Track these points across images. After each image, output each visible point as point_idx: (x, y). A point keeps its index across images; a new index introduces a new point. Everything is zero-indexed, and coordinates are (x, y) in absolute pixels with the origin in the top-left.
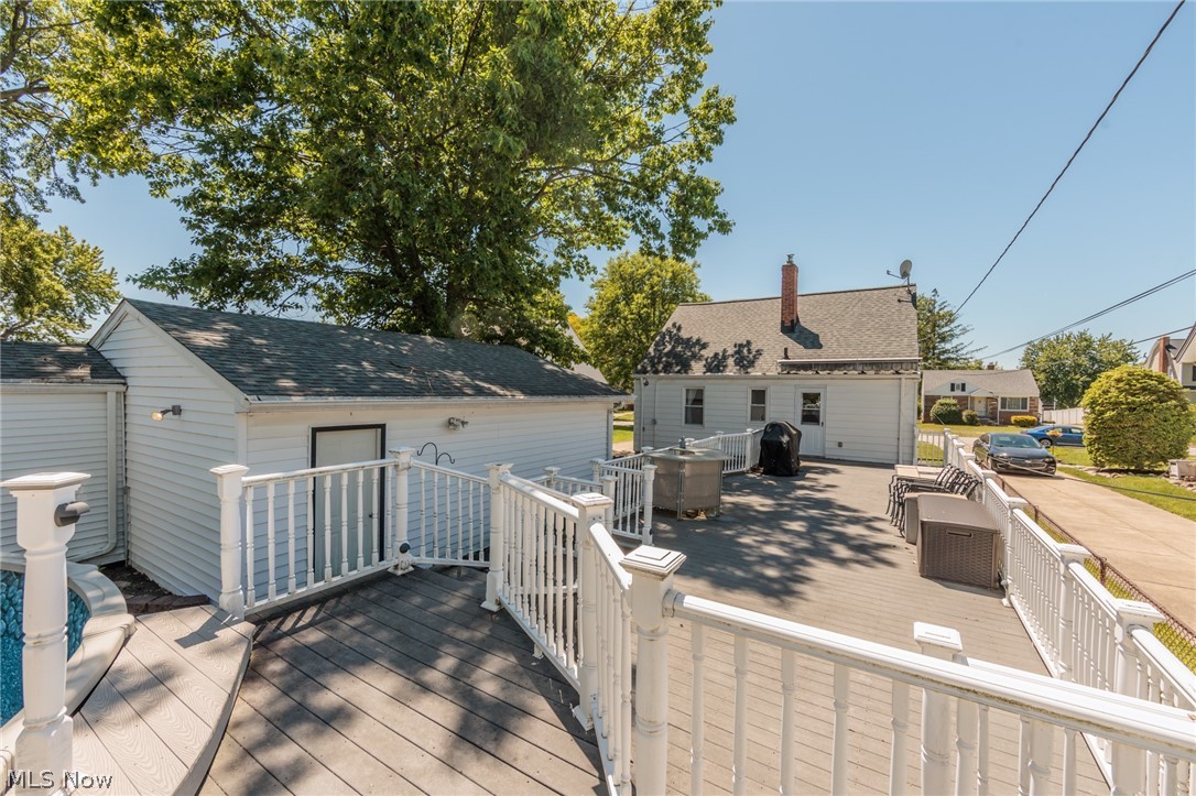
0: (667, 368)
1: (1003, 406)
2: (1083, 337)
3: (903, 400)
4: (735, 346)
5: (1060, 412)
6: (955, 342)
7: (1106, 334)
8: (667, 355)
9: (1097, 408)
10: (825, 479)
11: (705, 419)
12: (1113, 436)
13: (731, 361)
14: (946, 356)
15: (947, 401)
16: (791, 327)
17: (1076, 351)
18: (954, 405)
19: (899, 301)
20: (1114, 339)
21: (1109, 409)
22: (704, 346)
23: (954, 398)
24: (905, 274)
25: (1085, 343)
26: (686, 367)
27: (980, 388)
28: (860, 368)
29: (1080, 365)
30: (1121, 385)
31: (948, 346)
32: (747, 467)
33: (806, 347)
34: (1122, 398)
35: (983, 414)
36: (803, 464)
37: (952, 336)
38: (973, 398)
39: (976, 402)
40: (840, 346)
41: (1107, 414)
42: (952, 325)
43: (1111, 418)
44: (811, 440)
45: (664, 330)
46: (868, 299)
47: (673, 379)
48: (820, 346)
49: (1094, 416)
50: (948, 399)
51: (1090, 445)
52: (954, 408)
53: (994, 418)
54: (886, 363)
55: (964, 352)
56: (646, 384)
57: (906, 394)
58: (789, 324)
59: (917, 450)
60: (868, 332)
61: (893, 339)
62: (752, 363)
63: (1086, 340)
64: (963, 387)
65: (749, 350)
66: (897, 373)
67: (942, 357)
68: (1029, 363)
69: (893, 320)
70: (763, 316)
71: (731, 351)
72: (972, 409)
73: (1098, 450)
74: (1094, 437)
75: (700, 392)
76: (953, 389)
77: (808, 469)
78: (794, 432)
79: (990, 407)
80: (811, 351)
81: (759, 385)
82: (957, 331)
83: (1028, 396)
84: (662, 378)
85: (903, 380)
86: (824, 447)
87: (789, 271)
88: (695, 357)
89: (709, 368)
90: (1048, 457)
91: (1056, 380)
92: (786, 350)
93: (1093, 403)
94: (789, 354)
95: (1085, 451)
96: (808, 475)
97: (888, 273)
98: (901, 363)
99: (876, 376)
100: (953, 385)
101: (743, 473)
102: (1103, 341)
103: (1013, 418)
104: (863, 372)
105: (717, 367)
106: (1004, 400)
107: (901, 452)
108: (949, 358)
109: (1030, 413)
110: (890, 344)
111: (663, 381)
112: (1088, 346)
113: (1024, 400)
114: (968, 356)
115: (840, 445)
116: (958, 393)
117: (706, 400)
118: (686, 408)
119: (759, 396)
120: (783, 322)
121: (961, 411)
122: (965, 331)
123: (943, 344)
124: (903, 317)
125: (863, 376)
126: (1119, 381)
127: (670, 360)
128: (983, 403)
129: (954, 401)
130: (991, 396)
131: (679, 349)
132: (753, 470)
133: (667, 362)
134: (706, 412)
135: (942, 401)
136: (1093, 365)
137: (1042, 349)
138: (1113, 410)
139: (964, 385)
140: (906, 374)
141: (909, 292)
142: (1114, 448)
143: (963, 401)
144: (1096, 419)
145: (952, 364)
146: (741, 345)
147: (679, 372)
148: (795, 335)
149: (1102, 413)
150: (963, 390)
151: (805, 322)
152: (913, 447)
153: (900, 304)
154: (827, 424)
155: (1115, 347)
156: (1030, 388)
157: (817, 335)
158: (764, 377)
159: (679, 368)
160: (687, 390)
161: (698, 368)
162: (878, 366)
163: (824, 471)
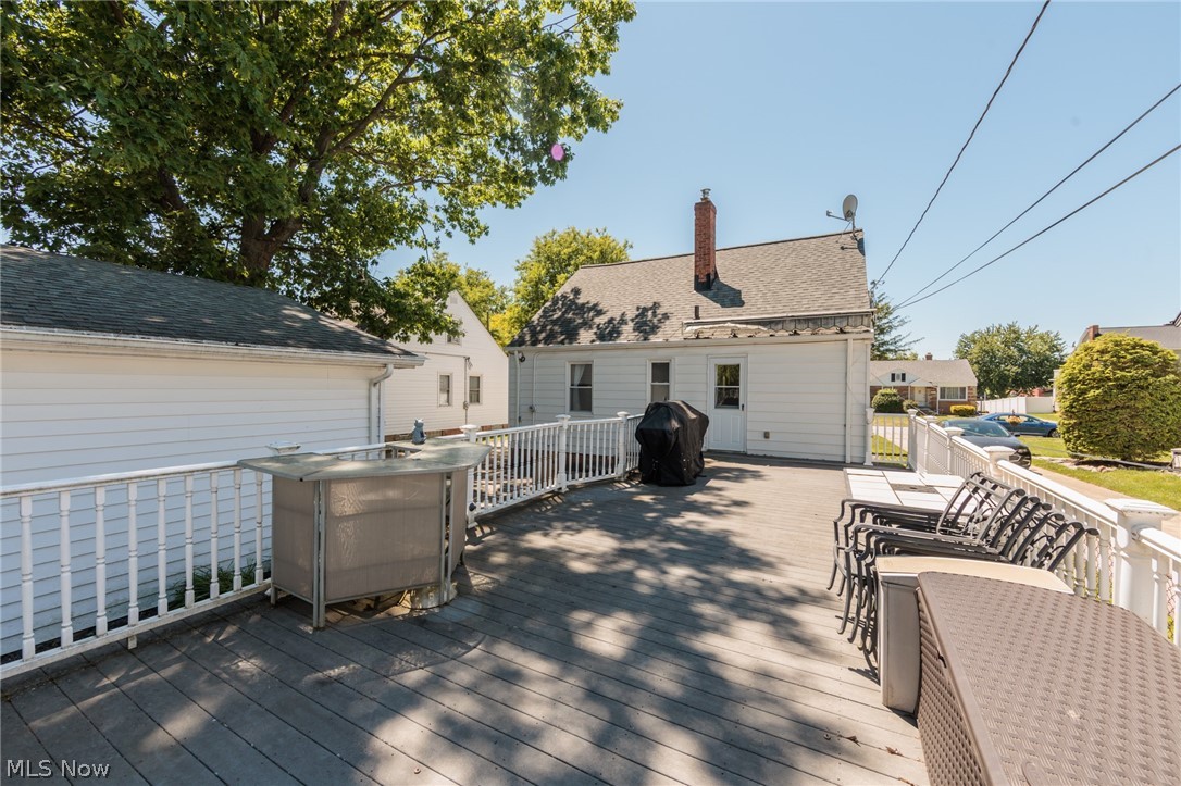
0: (549, 339)
1: (942, 396)
2: (1012, 329)
3: (851, 370)
4: (638, 308)
5: (993, 402)
6: (894, 334)
7: (1033, 327)
8: (554, 322)
9: (1078, 386)
10: (734, 490)
11: (594, 403)
12: (1098, 420)
13: (628, 329)
14: (885, 347)
15: (888, 391)
16: (707, 283)
17: (1006, 343)
18: (895, 395)
19: (842, 248)
20: (1040, 331)
21: (1092, 388)
22: (600, 313)
23: (894, 388)
24: (849, 215)
25: (1013, 336)
26: (572, 335)
27: (919, 380)
28: (792, 326)
29: (1011, 357)
30: (1106, 357)
31: (887, 338)
32: (619, 470)
33: (723, 306)
34: (1108, 372)
35: (923, 405)
36: (710, 463)
37: (890, 327)
38: (913, 388)
39: (916, 392)
40: (768, 303)
41: (1091, 393)
42: (891, 317)
43: (1096, 398)
44: (723, 429)
45: (559, 294)
46: (804, 248)
47: (554, 351)
48: (742, 304)
49: (1073, 396)
50: (889, 388)
51: (1068, 431)
52: (894, 398)
53: (934, 408)
54: (827, 318)
55: (902, 343)
56: (522, 360)
57: (854, 363)
58: (704, 280)
59: (870, 442)
60: (804, 285)
61: (835, 290)
62: (654, 329)
63: (1014, 332)
64: (903, 377)
65: (654, 314)
66: (842, 331)
67: (881, 349)
68: (963, 353)
69: (834, 269)
70: (676, 275)
71: (631, 313)
72: (913, 399)
73: (1078, 437)
74: (1073, 421)
75: (588, 369)
76: (893, 380)
77: (716, 473)
78: (693, 416)
79: (929, 397)
80: (729, 310)
81: (661, 356)
82: (895, 323)
83: (966, 385)
84: (540, 351)
85: (851, 342)
86: (745, 440)
87: (705, 212)
88: (587, 324)
89: (601, 337)
90: (1022, 447)
91: (988, 372)
92: (697, 308)
93: (1070, 380)
94: (701, 314)
95: (1061, 441)
96: (712, 483)
97: (828, 214)
98: (847, 316)
99: (815, 338)
100: (893, 375)
101: (613, 481)
102: (1031, 331)
103: (952, 408)
104: (795, 333)
105: (610, 333)
106: (943, 390)
107: (848, 444)
108: (888, 350)
109: (968, 403)
110: (831, 298)
111: (543, 356)
112: (1017, 338)
113: (963, 389)
114: (906, 347)
115: (766, 435)
116: (898, 383)
117: (595, 379)
118: (572, 389)
119: (661, 371)
120: (696, 277)
121: (902, 401)
122: (903, 322)
123: (882, 336)
124: (848, 266)
125: (796, 338)
126: (1103, 352)
127: (556, 328)
128: (923, 392)
129: (895, 391)
130: (930, 385)
131: (570, 316)
132: (630, 476)
133: (551, 330)
134: (594, 395)
135: (883, 391)
136: (1022, 356)
137: (974, 342)
138: (1098, 388)
139: (904, 375)
140: (854, 334)
141: (854, 238)
142: (1099, 435)
143: (903, 391)
144: (1076, 400)
145: (890, 356)
146: (645, 310)
147: (562, 342)
148: (711, 293)
149: (1084, 392)
150: (903, 379)
151: (725, 278)
152: (865, 437)
153: (844, 252)
154: (750, 407)
155: (1041, 338)
156: (968, 378)
157: (739, 292)
158: (667, 345)
159: (563, 337)
160: (573, 367)
161: (586, 337)
162: (815, 322)
163: (740, 476)
